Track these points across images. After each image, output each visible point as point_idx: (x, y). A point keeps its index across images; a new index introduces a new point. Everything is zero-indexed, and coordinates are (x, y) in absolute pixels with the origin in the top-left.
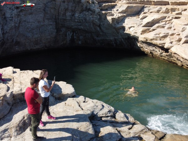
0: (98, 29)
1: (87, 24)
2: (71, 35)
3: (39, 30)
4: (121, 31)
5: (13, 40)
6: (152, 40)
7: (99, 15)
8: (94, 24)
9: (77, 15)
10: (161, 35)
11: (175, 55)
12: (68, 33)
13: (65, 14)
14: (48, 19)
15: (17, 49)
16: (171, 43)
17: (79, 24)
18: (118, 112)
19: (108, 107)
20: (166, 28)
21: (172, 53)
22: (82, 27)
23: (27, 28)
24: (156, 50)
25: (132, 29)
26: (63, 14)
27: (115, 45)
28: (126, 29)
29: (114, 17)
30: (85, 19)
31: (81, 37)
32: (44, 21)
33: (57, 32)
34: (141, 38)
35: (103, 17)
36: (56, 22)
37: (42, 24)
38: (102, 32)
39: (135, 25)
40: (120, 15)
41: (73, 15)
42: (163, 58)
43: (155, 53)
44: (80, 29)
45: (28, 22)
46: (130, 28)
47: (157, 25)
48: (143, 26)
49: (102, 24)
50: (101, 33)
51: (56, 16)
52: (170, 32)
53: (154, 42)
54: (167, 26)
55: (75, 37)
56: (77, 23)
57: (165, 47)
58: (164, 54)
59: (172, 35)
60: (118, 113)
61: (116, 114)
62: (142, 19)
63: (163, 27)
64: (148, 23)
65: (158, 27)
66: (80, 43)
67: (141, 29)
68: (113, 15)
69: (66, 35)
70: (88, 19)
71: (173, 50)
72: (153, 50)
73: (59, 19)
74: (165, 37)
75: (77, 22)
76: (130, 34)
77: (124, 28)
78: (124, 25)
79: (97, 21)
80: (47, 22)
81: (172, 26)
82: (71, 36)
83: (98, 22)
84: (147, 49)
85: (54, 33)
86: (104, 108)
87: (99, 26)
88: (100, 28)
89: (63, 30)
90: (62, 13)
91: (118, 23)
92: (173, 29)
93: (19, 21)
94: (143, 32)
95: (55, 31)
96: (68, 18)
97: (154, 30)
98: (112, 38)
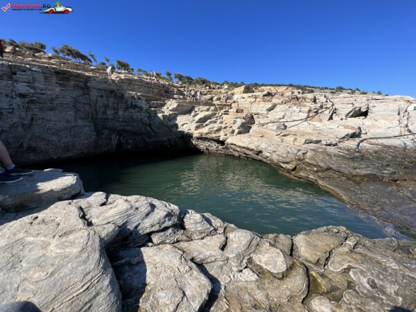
0: (149, 129)
1: (135, 124)
2: (117, 138)
4: (174, 129)
6: (206, 134)
7: (148, 112)
8: (143, 123)
9: (121, 113)
10: (215, 129)
11: (232, 146)
12: (113, 136)
13: (105, 112)
14: (82, 119)
16: (226, 135)
17: (125, 124)
18: (188, 213)
19: (166, 206)
20: (218, 123)
21: (228, 144)
22: (130, 128)
23: (48, 129)
24: (212, 145)
25: (185, 126)
26: (102, 112)
27: (169, 146)
28: (179, 126)
29: (165, 114)
30: (132, 118)
31: (130, 141)
32: (76, 120)
33: (97, 135)
34: (196, 134)
35: (153, 114)
36: (94, 122)
37: (73, 124)
38: (154, 132)
39: (188, 122)
40: (171, 113)
41: (116, 113)
42: (219, 152)
43: (210, 148)
44: (127, 131)
45: (48, 120)
46: (183, 125)
47: (209, 121)
48: (196, 122)
49: (152, 122)
50: (153, 134)
51: (92, 115)
52: (223, 126)
53: (210, 136)
54: (219, 121)
55: (122, 141)
56: (122, 123)
57: (221, 139)
58: (220, 147)
59: (225, 128)
60: (188, 215)
61: (184, 217)
62: (194, 116)
63: (215, 122)
64: (201, 119)
65: (211, 122)
66: (129, 147)
67: (194, 125)
68: (163, 112)
69: (111, 139)
70: (135, 117)
71: (229, 141)
72: (209, 146)
73: (97, 118)
74: (219, 130)
75: (122, 121)
76: (183, 132)
77: (176, 126)
78: (177, 122)
79: (146, 119)
80: (80, 122)
81: (223, 120)
82: (118, 140)
83: (148, 121)
84: (202, 146)
85: (94, 137)
86: (156, 210)
87: (150, 125)
88: (151, 128)
89: (106, 132)
90: (101, 110)
91: (170, 121)
92: (224, 123)
93: (30, 117)
94: (197, 128)
96: (110, 117)
97: (207, 125)
98: (165, 139)
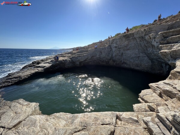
3: (139, 59)
5: (121, 61)
13: (147, 49)
15: (126, 66)
23: (129, 57)
32: (139, 54)
36: (146, 55)
37: (138, 55)
51: (143, 51)
69: (162, 67)
80: (141, 55)
90: (145, 48)
95: (150, 61)
